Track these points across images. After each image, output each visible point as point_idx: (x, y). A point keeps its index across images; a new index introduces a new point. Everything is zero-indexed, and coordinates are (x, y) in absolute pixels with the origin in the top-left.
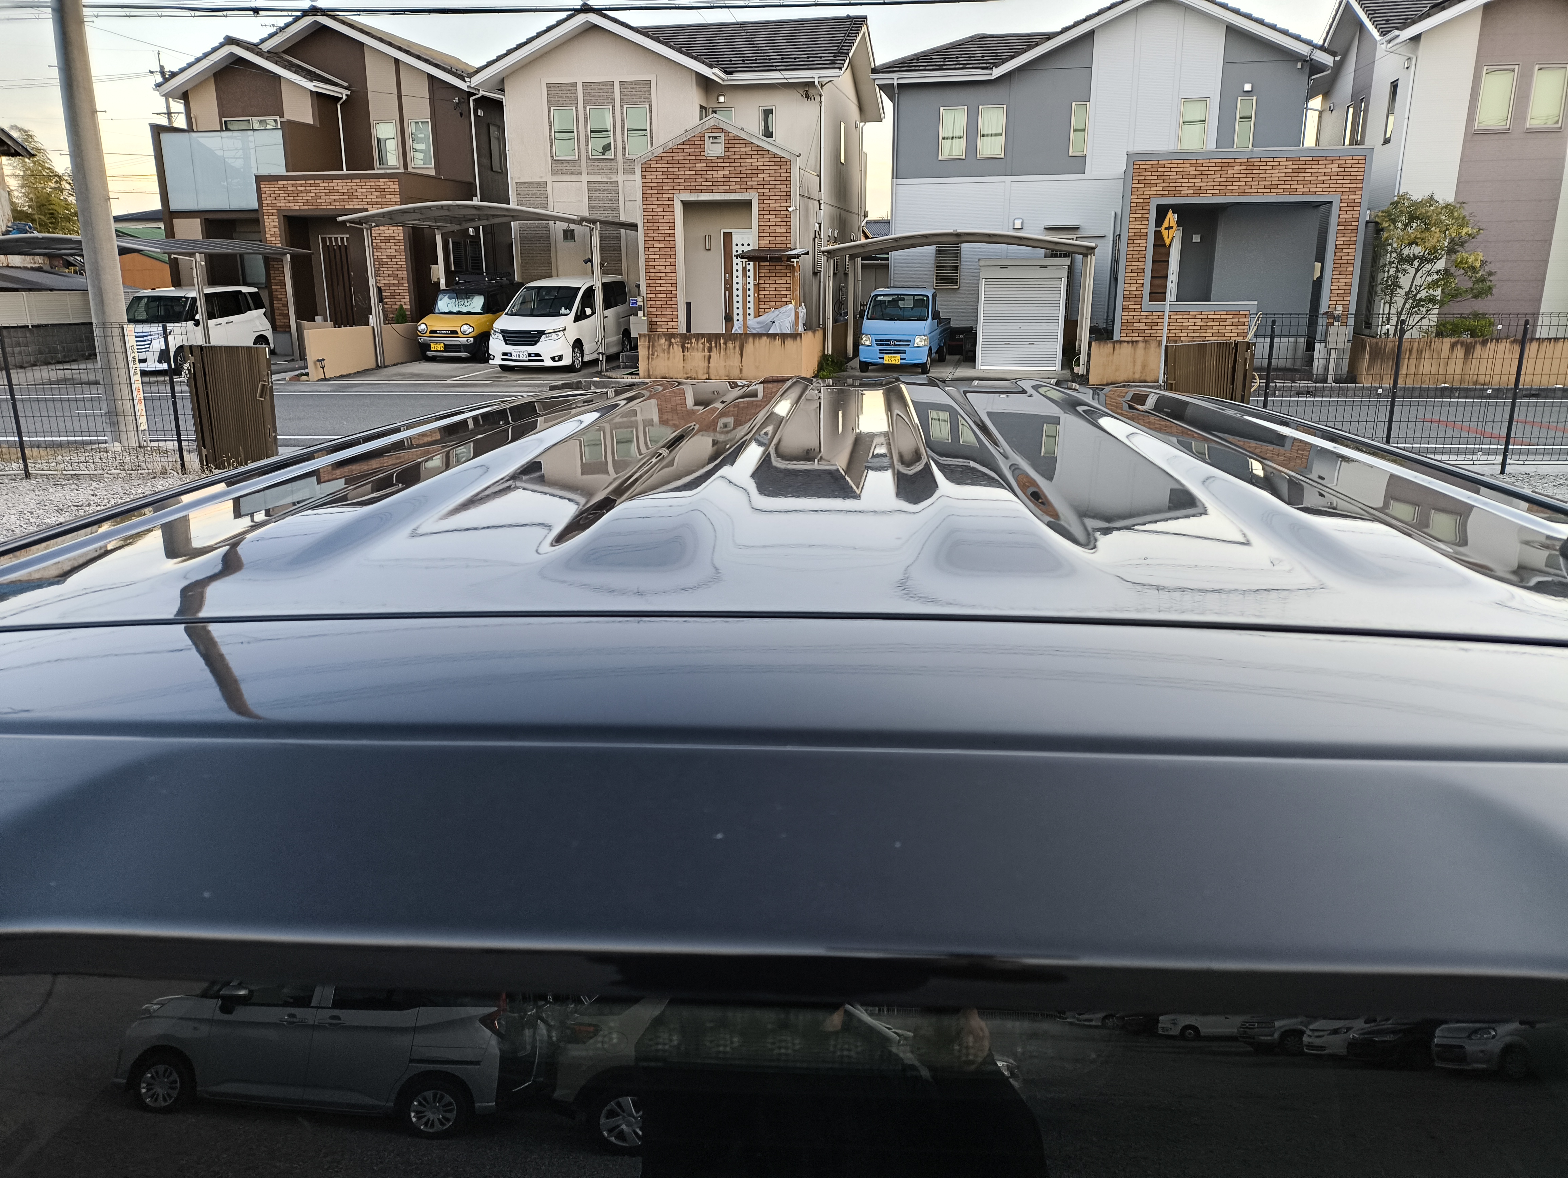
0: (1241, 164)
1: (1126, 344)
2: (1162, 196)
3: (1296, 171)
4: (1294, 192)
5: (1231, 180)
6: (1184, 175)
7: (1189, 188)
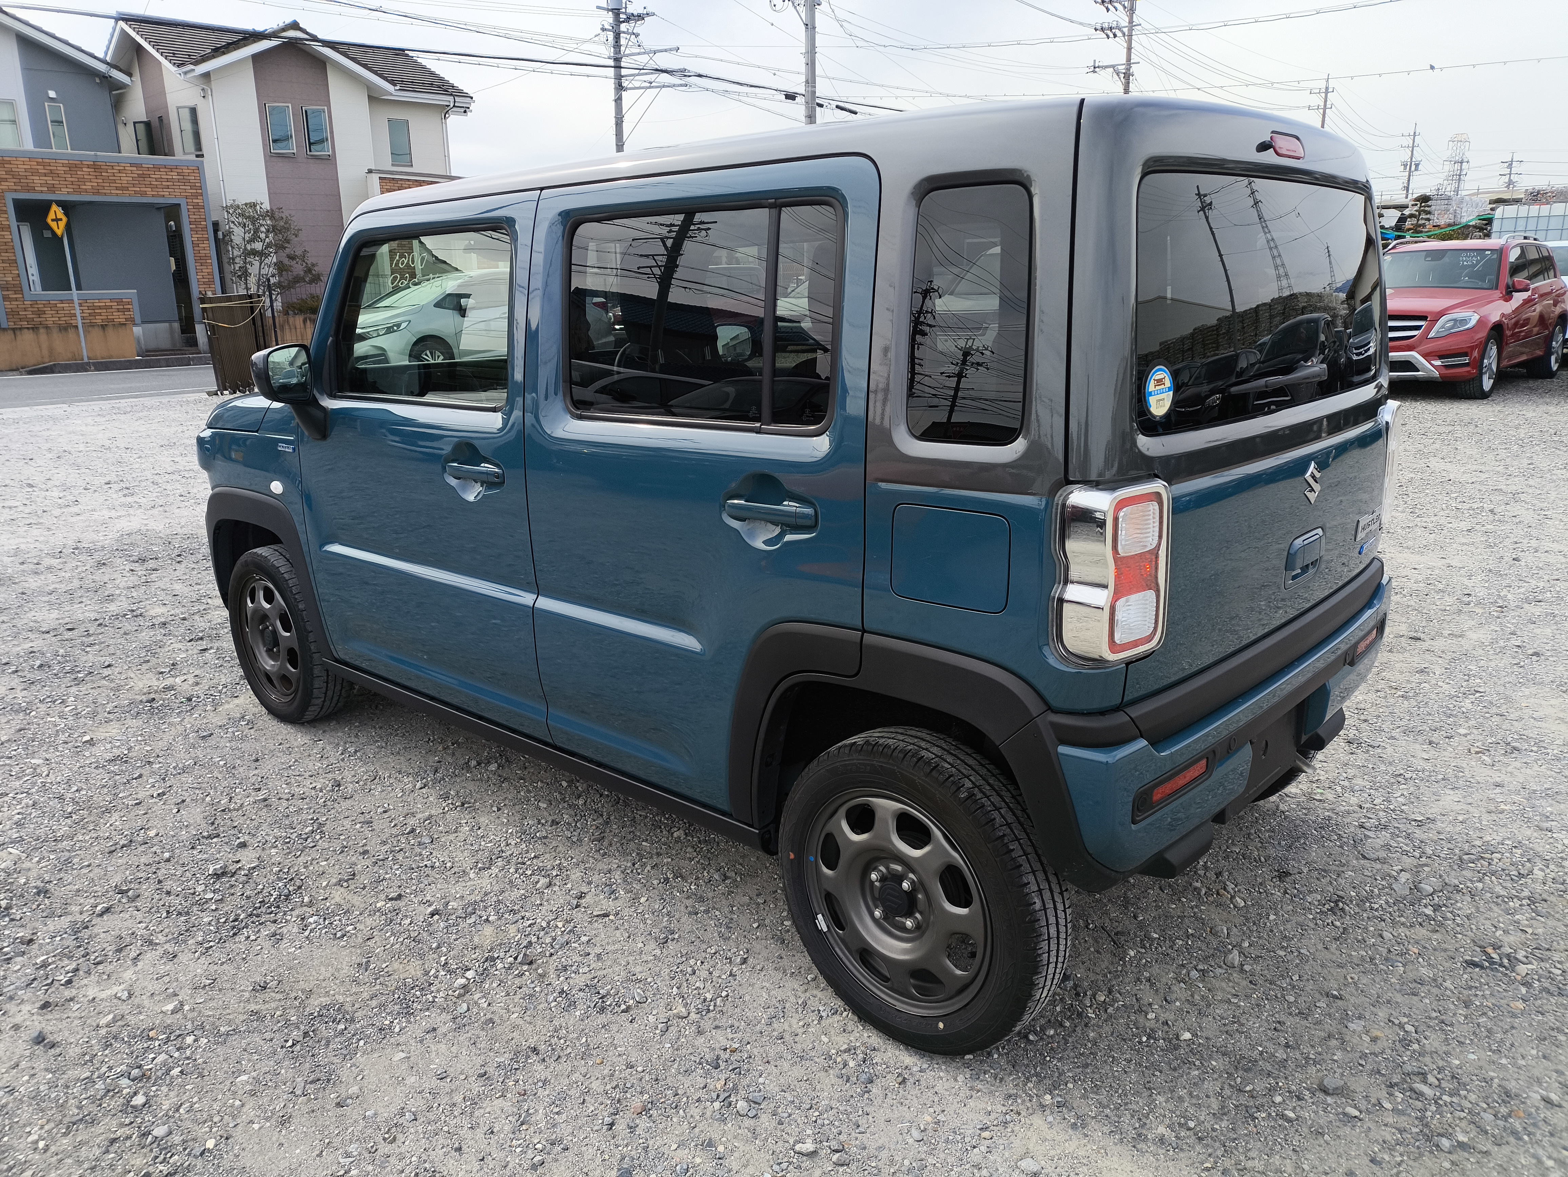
0: (88, 166)
1: (26, 330)
2: (16, 191)
3: (142, 176)
4: (143, 194)
5: (82, 180)
6: (35, 172)
7: (42, 185)
